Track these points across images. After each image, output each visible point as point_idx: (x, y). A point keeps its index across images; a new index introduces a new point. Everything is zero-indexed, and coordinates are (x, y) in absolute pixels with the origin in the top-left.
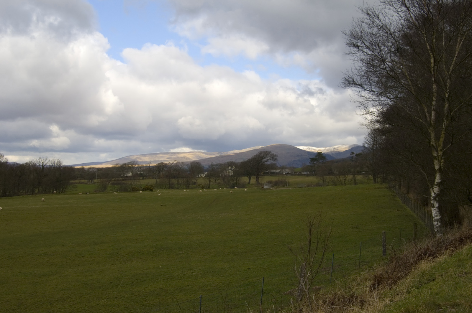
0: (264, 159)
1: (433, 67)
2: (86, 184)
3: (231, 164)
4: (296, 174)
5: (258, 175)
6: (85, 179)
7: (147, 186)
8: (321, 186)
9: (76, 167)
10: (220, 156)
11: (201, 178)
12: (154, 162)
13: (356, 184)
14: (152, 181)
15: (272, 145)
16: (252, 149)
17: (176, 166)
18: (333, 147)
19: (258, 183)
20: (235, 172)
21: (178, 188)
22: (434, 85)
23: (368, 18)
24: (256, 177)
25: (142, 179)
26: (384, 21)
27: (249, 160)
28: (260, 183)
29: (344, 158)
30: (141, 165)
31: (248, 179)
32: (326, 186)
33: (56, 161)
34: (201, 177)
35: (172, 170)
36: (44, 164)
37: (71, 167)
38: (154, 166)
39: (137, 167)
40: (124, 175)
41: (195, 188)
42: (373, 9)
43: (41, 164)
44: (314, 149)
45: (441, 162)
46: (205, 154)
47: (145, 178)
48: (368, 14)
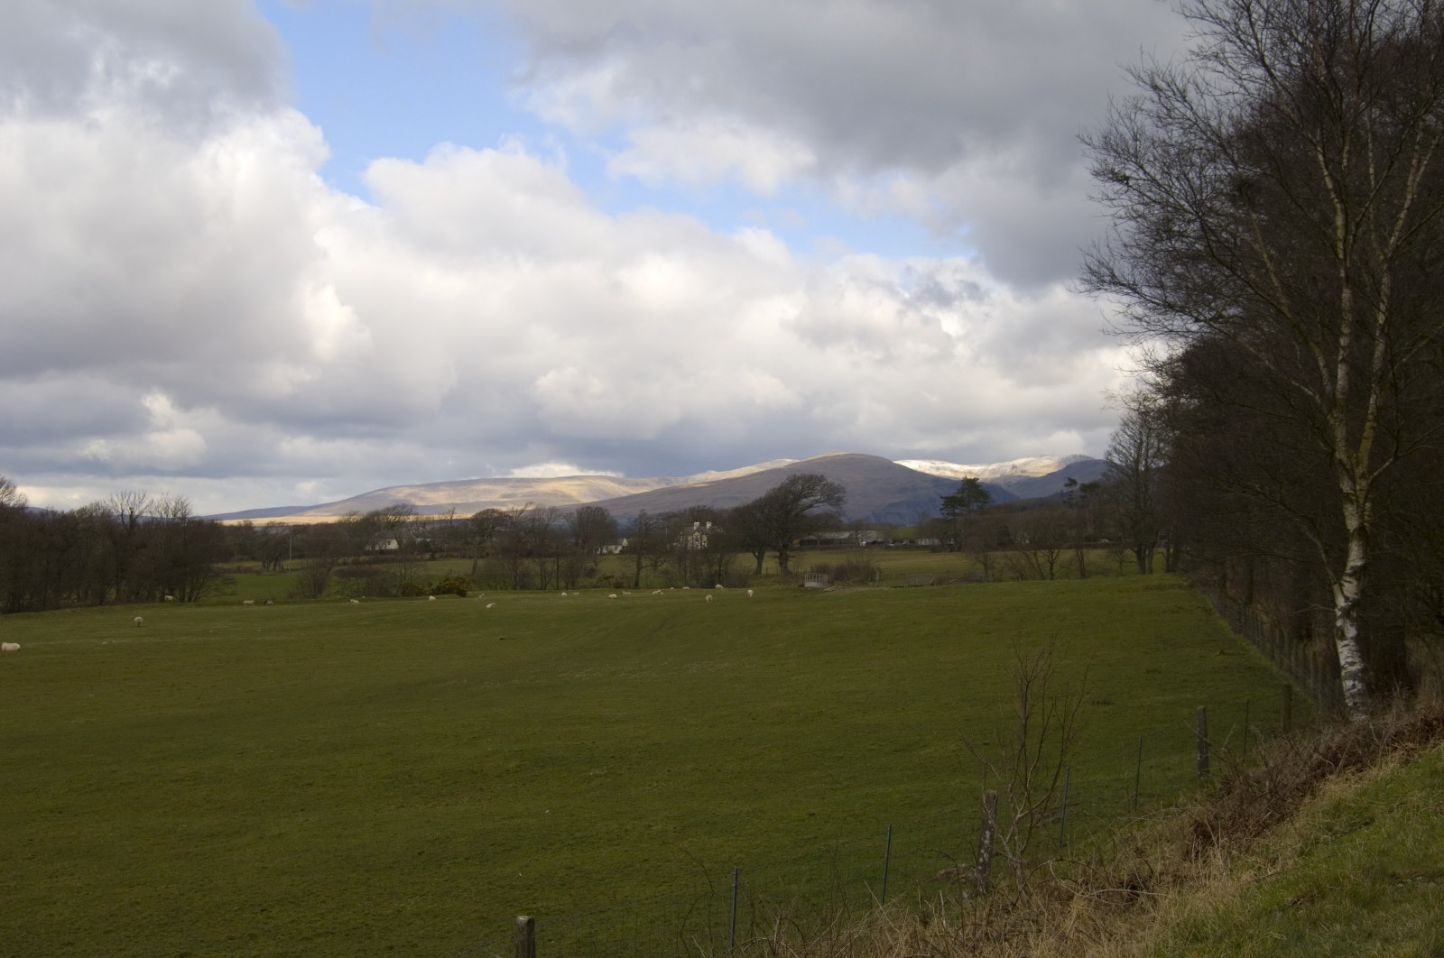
0: (805, 500)
1: (1341, 237)
2: (258, 573)
3: (700, 514)
4: (897, 544)
5: (785, 546)
6: (253, 559)
7: (447, 579)
8: (980, 581)
9: (227, 523)
10: (663, 489)
11: (611, 557)
12: (466, 506)
13: (1084, 574)
14: (460, 567)
15: (824, 455)
16: (762, 470)
17: (533, 520)
18: (1011, 463)
19: (786, 572)
20: (714, 538)
21: (543, 588)
22: (1345, 290)
23: (1156, 98)
24: (778, 554)
25: (429, 560)
26: (1200, 108)
27: (757, 501)
28: (791, 573)
29: (1042, 496)
30: (424, 517)
31: (756, 560)
32: (995, 581)
33: (172, 505)
34: (610, 553)
35: (522, 533)
36: (136, 513)
37: (213, 521)
38: (468, 520)
39: (412, 524)
40: (373, 547)
41: (594, 587)
42: (1168, 73)
43: (127, 512)
44: (952, 470)
45: (1364, 510)
46: (619, 484)
47: (437, 555)
48: (1155, 88)
